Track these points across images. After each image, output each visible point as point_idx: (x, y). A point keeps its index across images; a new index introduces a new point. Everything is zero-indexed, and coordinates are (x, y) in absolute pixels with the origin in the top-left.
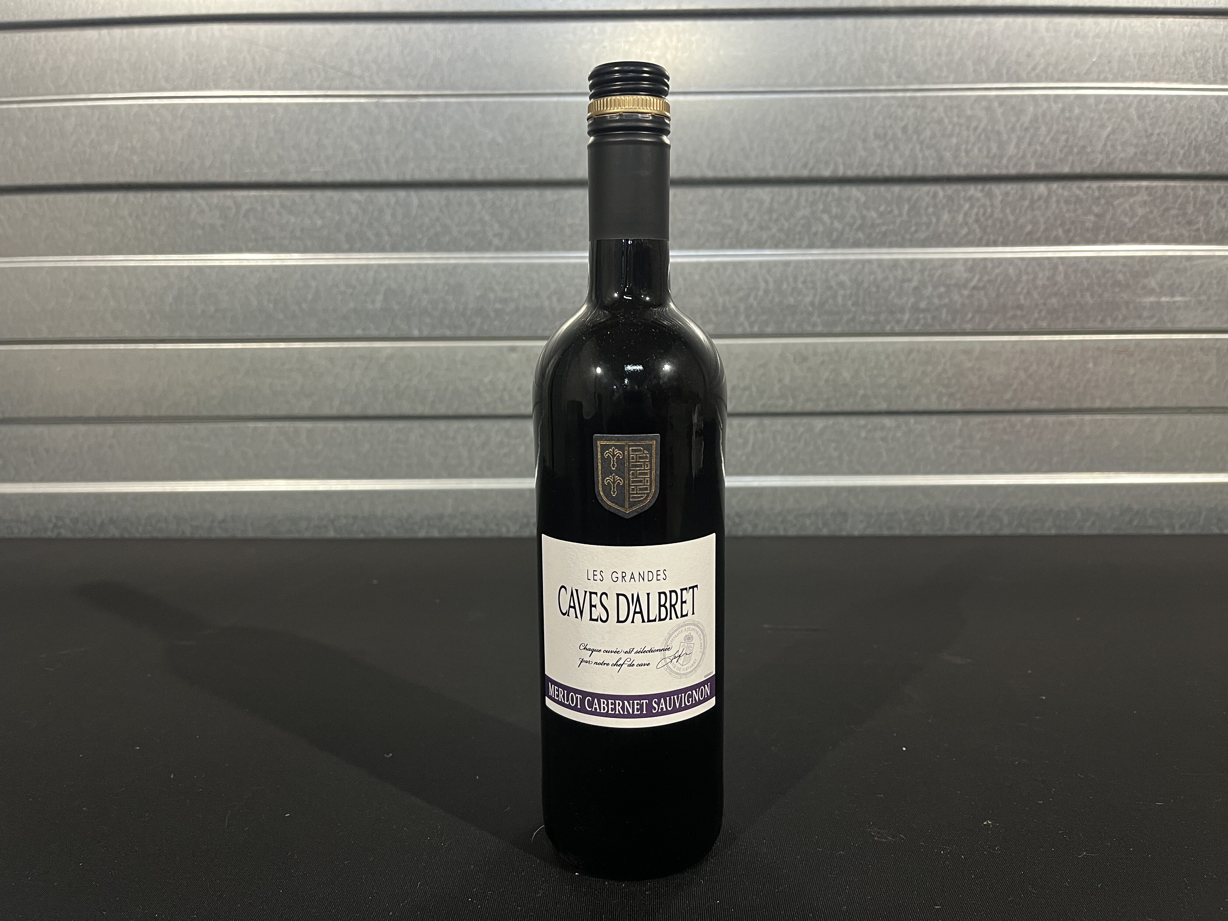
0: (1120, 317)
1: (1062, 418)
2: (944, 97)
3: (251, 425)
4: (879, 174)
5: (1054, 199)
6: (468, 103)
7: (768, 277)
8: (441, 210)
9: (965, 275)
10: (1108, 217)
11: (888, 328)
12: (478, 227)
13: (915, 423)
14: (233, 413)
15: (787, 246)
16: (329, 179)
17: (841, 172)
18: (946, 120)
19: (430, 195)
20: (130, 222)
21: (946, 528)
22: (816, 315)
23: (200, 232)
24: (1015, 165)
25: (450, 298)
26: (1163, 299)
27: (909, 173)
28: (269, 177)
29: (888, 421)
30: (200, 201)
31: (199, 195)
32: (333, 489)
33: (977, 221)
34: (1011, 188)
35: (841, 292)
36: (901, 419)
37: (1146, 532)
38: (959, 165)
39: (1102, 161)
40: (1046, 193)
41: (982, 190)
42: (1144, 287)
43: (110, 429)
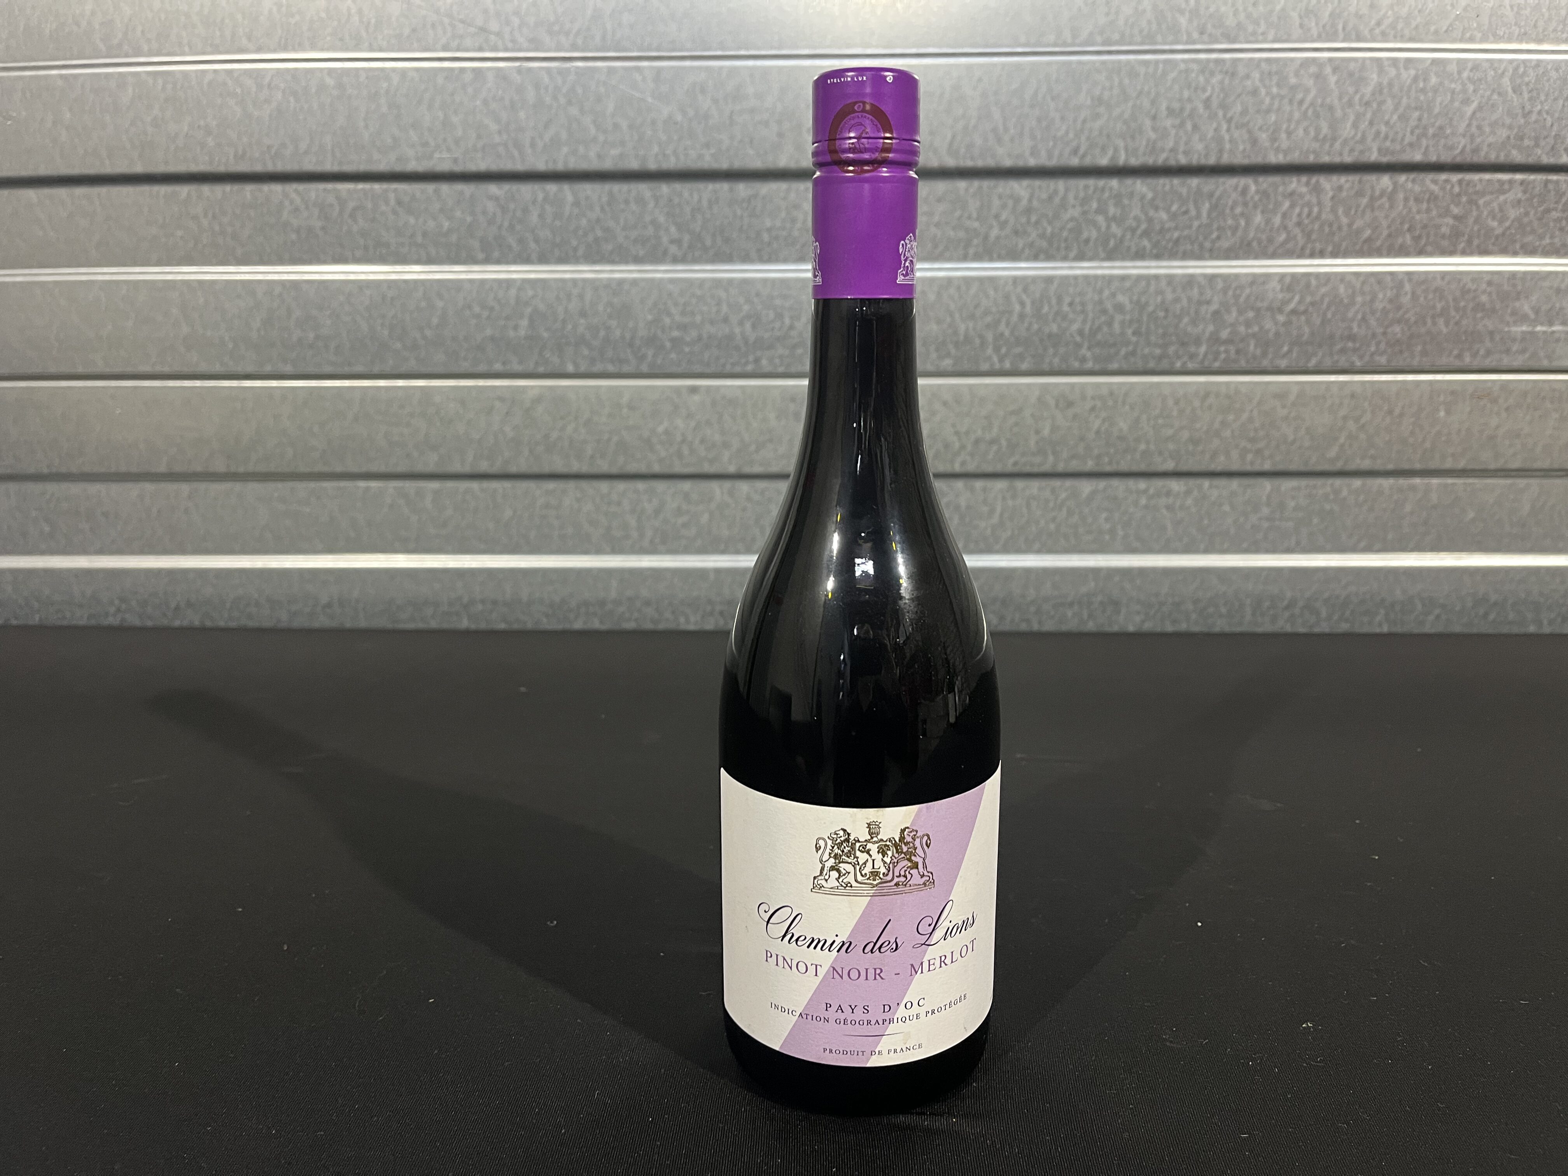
0: (1482, 352)
1: (1402, 482)
2: (1260, 60)
3: (362, 484)
4: (1172, 163)
5: (1401, 196)
6: (638, 69)
7: (1024, 297)
8: (602, 209)
9: (1280, 296)
10: (1471, 221)
11: (1178, 365)
12: (650, 231)
13: (1211, 487)
14: (339, 469)
15: (1049, 258)
16: (458, 168)
17: (1121, 161)
18: (1263, 91)
19: (588, 189)
20: (205, 223)
21: (1247, 623)
22: (1086, 345)
23: (294, 236)
24: (1352, 150)
25: (613, 323)
26: (1539, 328)
27: (1212, 161)
28: (382, 166)
29: (1176, 485)
30: (293, 195)
31: (292, 188)
32: (466, 566)
33: (1299, 224)
34: (1344, 180)
35: (1118, 318)
36: (1192, 482)
37: (1505, 630)
38: (1277, 150)
39: (1465, 147)
40: (1390, 188)
41: (1307, 184)
42: (1514, 313)
43: (185, 488)
